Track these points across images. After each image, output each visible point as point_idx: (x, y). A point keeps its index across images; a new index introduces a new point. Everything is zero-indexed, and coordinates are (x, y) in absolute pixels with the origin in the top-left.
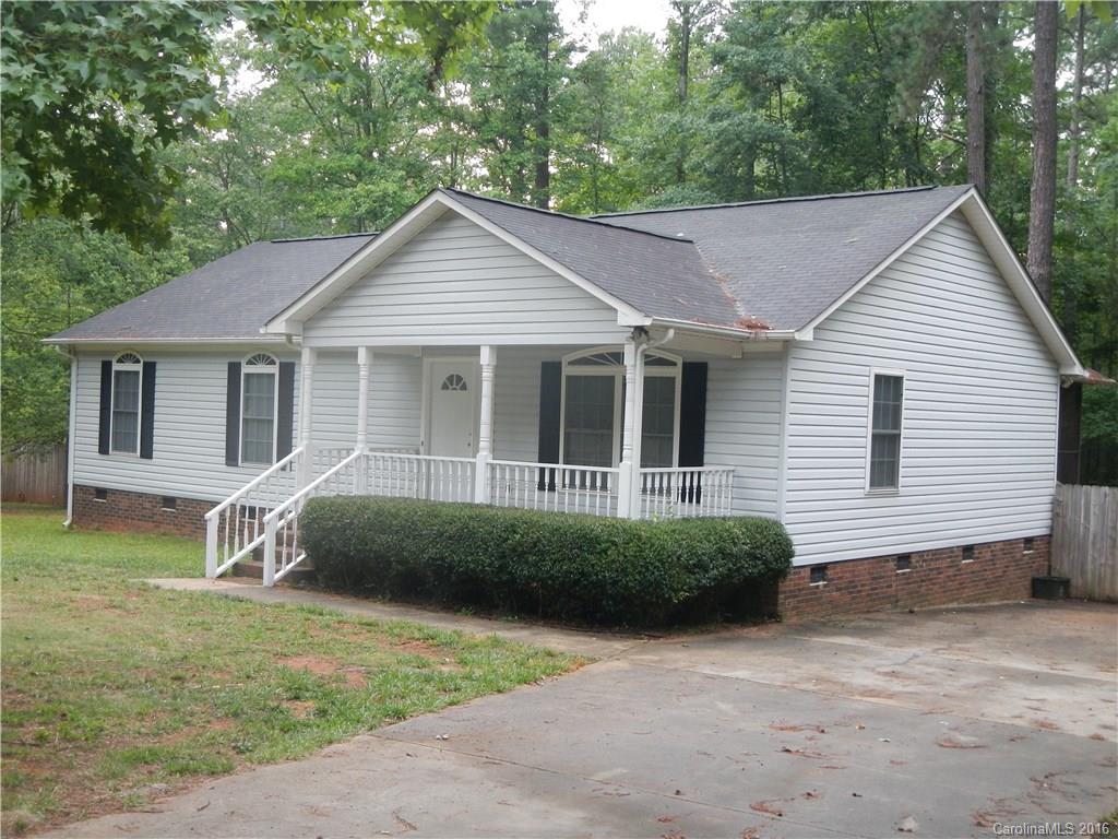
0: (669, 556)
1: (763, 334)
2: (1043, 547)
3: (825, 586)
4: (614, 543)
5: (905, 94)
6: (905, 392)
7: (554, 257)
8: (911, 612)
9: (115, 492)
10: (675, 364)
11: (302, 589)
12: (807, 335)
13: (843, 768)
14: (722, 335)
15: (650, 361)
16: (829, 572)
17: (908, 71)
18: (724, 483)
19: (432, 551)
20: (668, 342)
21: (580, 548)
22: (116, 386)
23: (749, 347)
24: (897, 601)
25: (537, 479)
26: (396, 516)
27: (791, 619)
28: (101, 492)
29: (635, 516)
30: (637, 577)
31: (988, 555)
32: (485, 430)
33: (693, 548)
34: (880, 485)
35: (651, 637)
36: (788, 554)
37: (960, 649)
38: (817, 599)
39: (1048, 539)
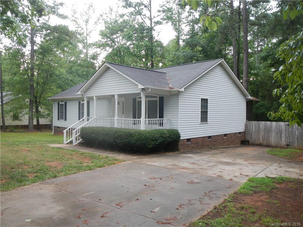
0: (147, 138)
1: (173, 90)
2: (243, 134)
3: (190, 143)
4: (135, 135)
5: (218, 45)
6: (208, 102)
7: (127, 75)
8: (211, 148)
9: (61, 127)
10: (157, 97)
11: (81, 146)
12: (183, 90)
13: (156, 190)
14: (163, 90)
15: (146, 97)
16: (191, 140)
17: (218, 40)
18: (167, 122)
19: (102, 138)
20: (149, 91)
21: (129, 136)
22: (60, 107)
23: (172, 93)
24: (208, 146)
25: (133, 122)
26: (96, 130)
27: (182, 151)
28: (58, 127)
29: (144, 129)
30: (140, 142)
31: (230, 136)
32: (116, 112)
33: (154, 136)
34: (203, 122)
35: (143, 155)
36: (179, 137)
37: (215, 157)
38: (188, 146)
39: (244, 132)
